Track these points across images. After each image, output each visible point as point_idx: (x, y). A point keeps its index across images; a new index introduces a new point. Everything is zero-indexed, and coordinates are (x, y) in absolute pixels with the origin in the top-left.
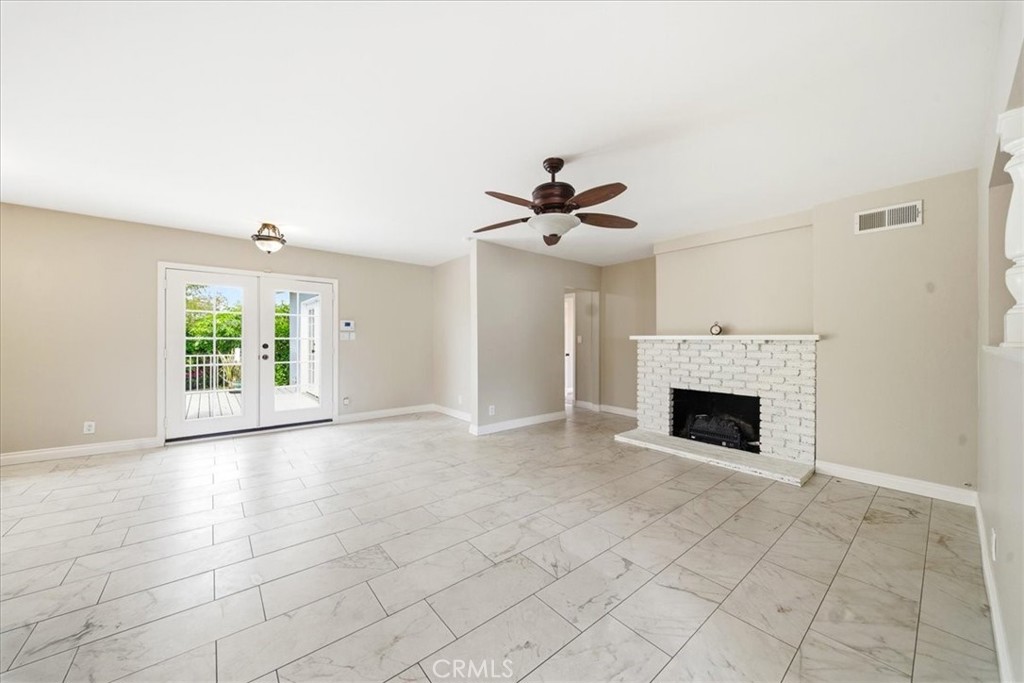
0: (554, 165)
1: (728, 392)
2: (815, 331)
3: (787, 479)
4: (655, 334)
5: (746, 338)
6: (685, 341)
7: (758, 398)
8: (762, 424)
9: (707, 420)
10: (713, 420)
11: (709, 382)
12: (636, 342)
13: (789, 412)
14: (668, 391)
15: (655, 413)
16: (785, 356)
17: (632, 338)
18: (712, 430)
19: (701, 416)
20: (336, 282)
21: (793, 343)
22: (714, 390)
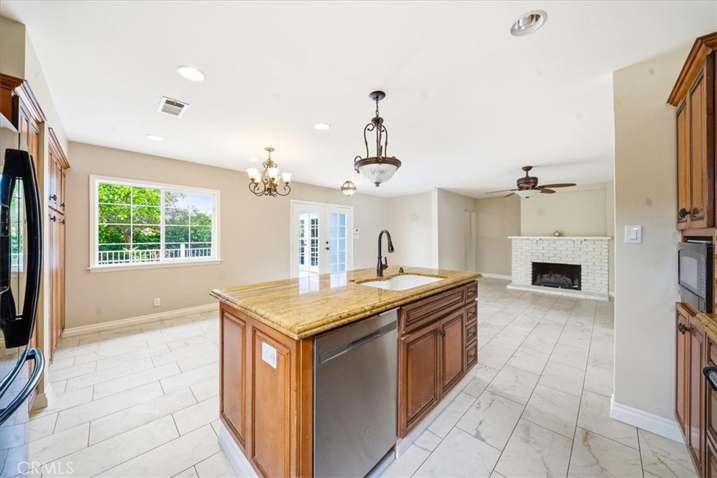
0: (528, 169)
1: (565, 263)
2: (608, 234)
3: (602, 299)
4: (520, 235)
5: (573, 238)
6: (540, 239)
7: (580, 266)
8: (582, 277)
9: (550, 277)
10: (553, 277)
11: (555, 258)
12: (511, 239)
13: (596, 271)
14: (531, 263)
15: (521, 275)
16: (594, 246)
17: (509, 237)
18: (553, 281)
19: (546, 276)
20: (352, 208)
21: (598, 240)
22: (556, 262)
